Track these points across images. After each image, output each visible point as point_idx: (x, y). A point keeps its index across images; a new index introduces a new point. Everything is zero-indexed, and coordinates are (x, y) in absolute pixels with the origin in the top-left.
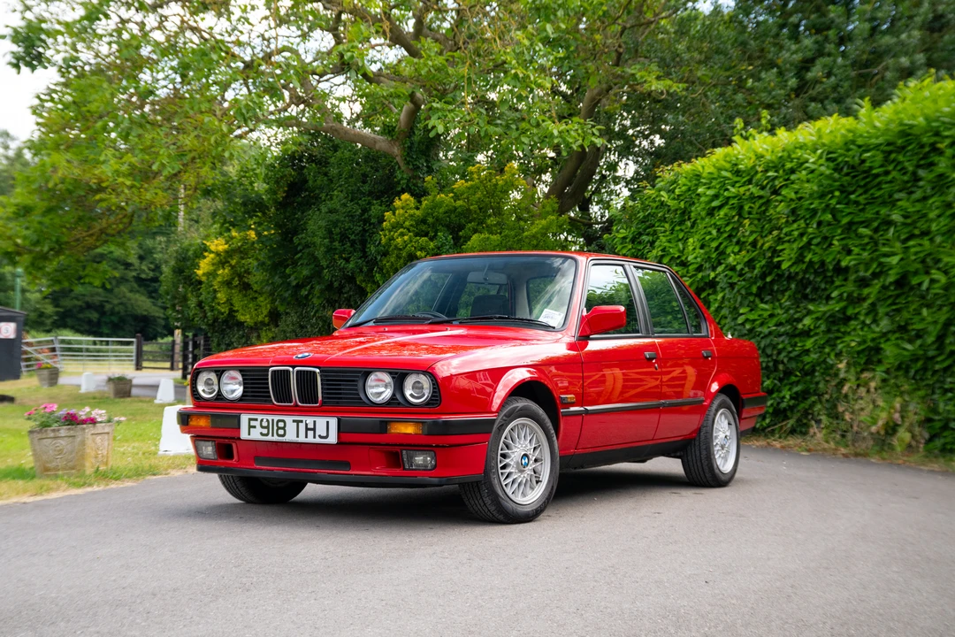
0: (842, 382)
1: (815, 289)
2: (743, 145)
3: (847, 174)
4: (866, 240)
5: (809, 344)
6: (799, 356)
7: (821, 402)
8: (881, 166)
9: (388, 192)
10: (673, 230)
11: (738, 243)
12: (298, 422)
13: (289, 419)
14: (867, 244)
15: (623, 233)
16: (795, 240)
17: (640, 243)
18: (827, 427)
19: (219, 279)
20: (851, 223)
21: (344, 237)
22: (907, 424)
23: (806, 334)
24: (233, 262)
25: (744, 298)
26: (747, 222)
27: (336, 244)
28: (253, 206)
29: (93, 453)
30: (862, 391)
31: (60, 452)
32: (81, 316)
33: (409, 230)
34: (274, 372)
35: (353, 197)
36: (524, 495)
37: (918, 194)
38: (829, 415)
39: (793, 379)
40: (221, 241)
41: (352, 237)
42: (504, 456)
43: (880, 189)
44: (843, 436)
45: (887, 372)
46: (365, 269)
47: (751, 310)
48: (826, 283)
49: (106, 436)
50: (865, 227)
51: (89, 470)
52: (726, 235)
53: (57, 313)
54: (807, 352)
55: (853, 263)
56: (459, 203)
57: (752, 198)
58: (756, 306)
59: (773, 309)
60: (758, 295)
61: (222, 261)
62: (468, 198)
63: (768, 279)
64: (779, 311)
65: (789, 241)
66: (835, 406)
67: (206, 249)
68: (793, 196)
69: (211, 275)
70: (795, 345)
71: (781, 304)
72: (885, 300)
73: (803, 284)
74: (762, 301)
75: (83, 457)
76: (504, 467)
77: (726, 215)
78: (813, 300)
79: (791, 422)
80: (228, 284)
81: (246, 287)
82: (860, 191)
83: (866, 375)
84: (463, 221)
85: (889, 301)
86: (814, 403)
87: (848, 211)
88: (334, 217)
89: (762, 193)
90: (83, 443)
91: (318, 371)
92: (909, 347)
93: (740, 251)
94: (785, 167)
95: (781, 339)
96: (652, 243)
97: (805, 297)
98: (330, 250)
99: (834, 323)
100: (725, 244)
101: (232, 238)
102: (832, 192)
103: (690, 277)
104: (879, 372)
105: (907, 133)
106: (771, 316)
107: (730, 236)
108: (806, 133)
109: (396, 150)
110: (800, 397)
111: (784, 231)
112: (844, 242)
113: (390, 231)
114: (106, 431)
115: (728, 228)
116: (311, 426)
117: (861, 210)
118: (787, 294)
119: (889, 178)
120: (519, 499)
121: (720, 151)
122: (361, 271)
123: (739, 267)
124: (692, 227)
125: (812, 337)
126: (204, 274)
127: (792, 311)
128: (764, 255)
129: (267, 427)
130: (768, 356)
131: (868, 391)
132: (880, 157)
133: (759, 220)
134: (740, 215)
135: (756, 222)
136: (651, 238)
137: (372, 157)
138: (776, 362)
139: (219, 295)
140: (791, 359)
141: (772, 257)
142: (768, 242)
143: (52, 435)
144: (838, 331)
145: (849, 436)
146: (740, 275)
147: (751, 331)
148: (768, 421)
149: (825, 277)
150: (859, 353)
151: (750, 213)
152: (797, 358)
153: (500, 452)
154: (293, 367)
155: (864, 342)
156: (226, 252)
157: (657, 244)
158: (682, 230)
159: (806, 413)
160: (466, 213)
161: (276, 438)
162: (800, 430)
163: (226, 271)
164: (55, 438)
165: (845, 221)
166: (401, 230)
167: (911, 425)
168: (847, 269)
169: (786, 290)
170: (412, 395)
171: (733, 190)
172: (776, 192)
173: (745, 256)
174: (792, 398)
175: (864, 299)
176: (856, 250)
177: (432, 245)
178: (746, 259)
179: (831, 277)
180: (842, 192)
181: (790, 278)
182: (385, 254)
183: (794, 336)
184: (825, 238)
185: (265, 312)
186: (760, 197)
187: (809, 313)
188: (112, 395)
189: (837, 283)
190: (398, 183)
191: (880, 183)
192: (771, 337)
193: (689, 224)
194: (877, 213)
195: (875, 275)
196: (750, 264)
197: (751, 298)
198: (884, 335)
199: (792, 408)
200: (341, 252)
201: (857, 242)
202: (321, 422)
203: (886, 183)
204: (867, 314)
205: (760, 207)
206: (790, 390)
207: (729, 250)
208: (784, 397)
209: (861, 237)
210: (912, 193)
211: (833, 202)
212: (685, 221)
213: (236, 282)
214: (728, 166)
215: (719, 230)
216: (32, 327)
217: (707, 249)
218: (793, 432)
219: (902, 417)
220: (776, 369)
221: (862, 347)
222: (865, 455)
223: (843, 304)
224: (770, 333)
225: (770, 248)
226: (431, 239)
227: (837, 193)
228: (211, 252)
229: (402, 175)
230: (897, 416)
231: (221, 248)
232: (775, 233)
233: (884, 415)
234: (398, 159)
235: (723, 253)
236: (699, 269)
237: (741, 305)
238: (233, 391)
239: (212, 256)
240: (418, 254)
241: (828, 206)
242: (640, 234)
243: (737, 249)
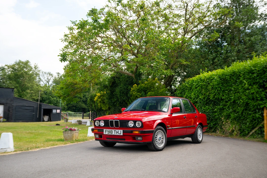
0: (223, 122)
1: (217, 103)
2: (202, 74)
3: (223, 80)
4: (227, 93)
5: (216, 114)
6: (214, 116)
7: (219, 126)
8: (229, 79)
9: (132, 84)
10: (188, 91)
11: (201, 94)
12: (115, 131)
13: (113, 130)
14: (227, 94)
15: (179, 92)
16: (213, 93)
17: (182, 94)
18: (220, 131)
19: (99, 101)
20: (224, 90)
21: (123, 93)
22: (236, 130)
23: (216, 112)
24: (101, 98)
25: (203, 105)
26: (203, 90)
27: (122, 94)
28: (105, 87)
29: (75, 136)
30: (227, 123)
31: (69, 136)
32: (72, 108)
33: (136, 91)
34: (110, 121)
35: (125, 85)
36: (160, 145)
37: (237, 84)
38: (220, 128)
39: (213, 121)
40: (99, 94)
41: (125, 93)
42: (156, 138)
43: (229, 83)
44: (223, 133)
45: (232, 120)
46: (127, 99)
47: (205, 107)
48: (219, 102)
49: (77, 133)
50: (227, 91)
51: (74, 140)
52: (199, 92)
53: (67, 108)
54: (216, 116)
55: (224, 98)
56: (146, 86)
57: (204, 85)
58: (205, 106)
59: (209, 107)
60: (206, 104)
61: (99, 97)
62: (148, 85)
63: (208, 101)
64: (210, 108)
65: (212, 94)
66: (221, 127)
67: (96, 95)
68: (212, 85)
69: (97, 100)
70: (213, 114)
71: (210, 106)
72: (231, 105)
73: (215, 102)
74: (207, 106)
75: (73, 137)
76: (156, 140)
77: (199, 88)
78: (217, 105)
79: (213, 130)
80: (100, 102)
81: (104, 103)
82: (225, 84)
83: (228, 120)
84: (147, 89)
85: (232, 106)
86: (217, 126)
87: (223, 88)
88: (121, 89)
89: (206, 84)
90: (73, 134)
91: (119, 121)
92: (236, 115)
93: (202, 95)
94: (211, 79)
95: (210, 113)
96: (184, 94)
97: (215, 105)
98: (120, 95)
99: (221, 110)
100: (199, 94)
101: (101, 93)
102: (220, 84)
103: (192, 101)
104: (230, 120)
105: (234, 72)
106: (209, 108)
107: (200, 93)
108: (214, 72)
109: (133, 76)
110: (214, 125)
111: (211, 92)
112: (223, 94)
113: (132, 92)
114: (77, 132)
115: (200, 91)
116: (117, 132)
117: (225, 88)
118: (212, 104)
119: (231, 81)
120: (159, 146)
121: (197, 76)
122: (126, 99)
123: (202, 99)
124: (192, 91)
125: (217, 113)
126: (96, 100)
127: (212, 108)
129: (109, 132)
130: (208, 116)
131: (228, 124)
132: (229, 77)
133: (206, 89)
134: (202, 88)
135: (205, 90)
136: (184, 93)
137: (129, 77)
138: (210, 118)
139: (99, 104)
140: (212, 117)
141: (208, 97)
142: (208, 94)
143: (67, 133)
144: (222, 111)
145: (224, 133)
146: (202, 100)
147: (204, 111)
148: (208, 130)
149: (219, 101)
150: (226, 116)
151: (204, 88)
152: (214, 117)
153: (155, 137)
154: (114, 120)
155: (227, 114)
156: (100, 96)
157: (185, 94)
158: (190, 91)
159: (216, 128)
160: (147, 88)
161: (111, 134)
162: (215, 131)
164: (68, 133)
165: (223, 90)
166: (134, 91)
167: (237, 130)
168: (223, 99)
169: (211, 103)
170: (137, 126)
171: (200, 83)
172: (209, 84)
173: (203, 96)
174: (213, 125)
175: (227, 105)
176: (225, 95)
177: (140, 94)
178: (203, 97)
179: (220, 101)
180: (222, 84)
181: (212, 101)
182: (131, 96)
183: (213, 112)
184: (219, 93)
185: (108, 108)
186: (206, 85)
187: (216, 108)
188: (78, 124)
189: (221, 102)
190: (134, 82)
191: (229, 82)
192: (209, 113)
193: (192, 90)
194: (229, 88)
195: (229, 100)
196: (204, 98)
197: (204, 105)
198: (231, 112)
199: (213, 127)
200: (123, 96)
201: (225, 94)
202: (119, 131)
203: (230, 82)
204: (227, 108)
205: (206, 87)
206: (212, 123)
207: (200, 95)
208: (211, 125)
209: (226, 93)
210: (235, 84)
211: (220, 86)
213: (102, 102)
214: (199, 79)
215: (198, 91)
216: (63, 110)
217: (195, 95)
218: (213, 132)
219: (235, 129)
220: (210, 119)
221: (227, 115)
222: (228, 136)
223: (223, 106)
224: (208, 112)
225: (208, 95)
226: (140, 93)
227: (221, 84)
229: (134, 80)
230: (234, 128)
231: (99, 95)
232: (209, 92)
233: (231, 128)
234: (134, 77)
235: (199, 96)
236: (194, 99)
237: (202, 106)
238: (102, 125)
239: (97, 96)
240: (138, 96)
241: (219, 87)
242: (182, 92)
243: (201, 95)
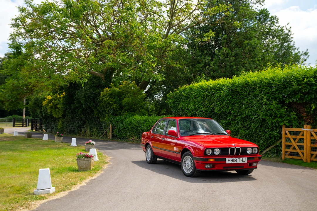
1: (222, 117)
3: (232, 92)
10: (185, 101)
11: (203, 105)
15: (171, 101)
16: (219, 106)
17: (175, 104)
19: (49, 106)
20: (233, 103)
21: (89, 97)
24: (53, 102)
26: (206, 101)
27: (87, 99)
33: (108, 96)
37: (250, 98)
40: (50, 96)
41: (91, 98)
43: (240, 96)
46: (95, 106)
50: (237, 104)
55: (234, 112)
56: (120, 90)
61: (50, 102)
62: (123, 89)
65: (217, 106)
67: (45, 98)
69: (47, 105)
72: (241, 121)
73: (219, 116)
77: (200, 99)
80: (52, 107)
81: (56, 108)
82: (235, 96)
84: (121, 95)
94: (216, 89)
96: (179, 104)
97: (220, 118)
98: (85, 101)
99: (227, 125)
100: (200, 106)
101: (53, 96)
107: (201, 104)
109: (103, 76)
111: (216, 104)
112: (232, 107)
113: (103, 97)
115: (201, 102)
117: (236, 100)
123: (204, 111)
126: (44, 105)
128: (210, 109)
134: (204, 99)
135: (208, 101)
139: (48, 110)
141: (212, 109)
146: (204, 113)
149: (225, 114)
151: (206, 99)
156: (51, 99)
158: (187, 101)
160: (122, 93)
163: (51, 104)
166: (106, 97)
171: (202, 93)
172: (213, 94)
176: (234, 109)
179: (227, 114)
182: (101, 102)
184: (227, 106)
185: (61, 115)
190: (102, 84)
191: (240, 94)
194: (240, 101)
196: (206, 111)
198: (240, 128)
200: (88, 101)
203: (242, 95)
204: (236, 123)
205: (209, 98)
210: (248, 97)
212: (188, 99)
213: (54, 107)
215: (198, 103)
225: (212, 107)
226: (114, 99)
227: (230, 96)
228: (47, 99)
229: (104, 82)
232: (213, 104)
234: (103, 78)
236: (193, 111)
239: (47, 100)
240: (111, 102)
241: (228, 99)
242: (175, 102)
243: (203, 107)
